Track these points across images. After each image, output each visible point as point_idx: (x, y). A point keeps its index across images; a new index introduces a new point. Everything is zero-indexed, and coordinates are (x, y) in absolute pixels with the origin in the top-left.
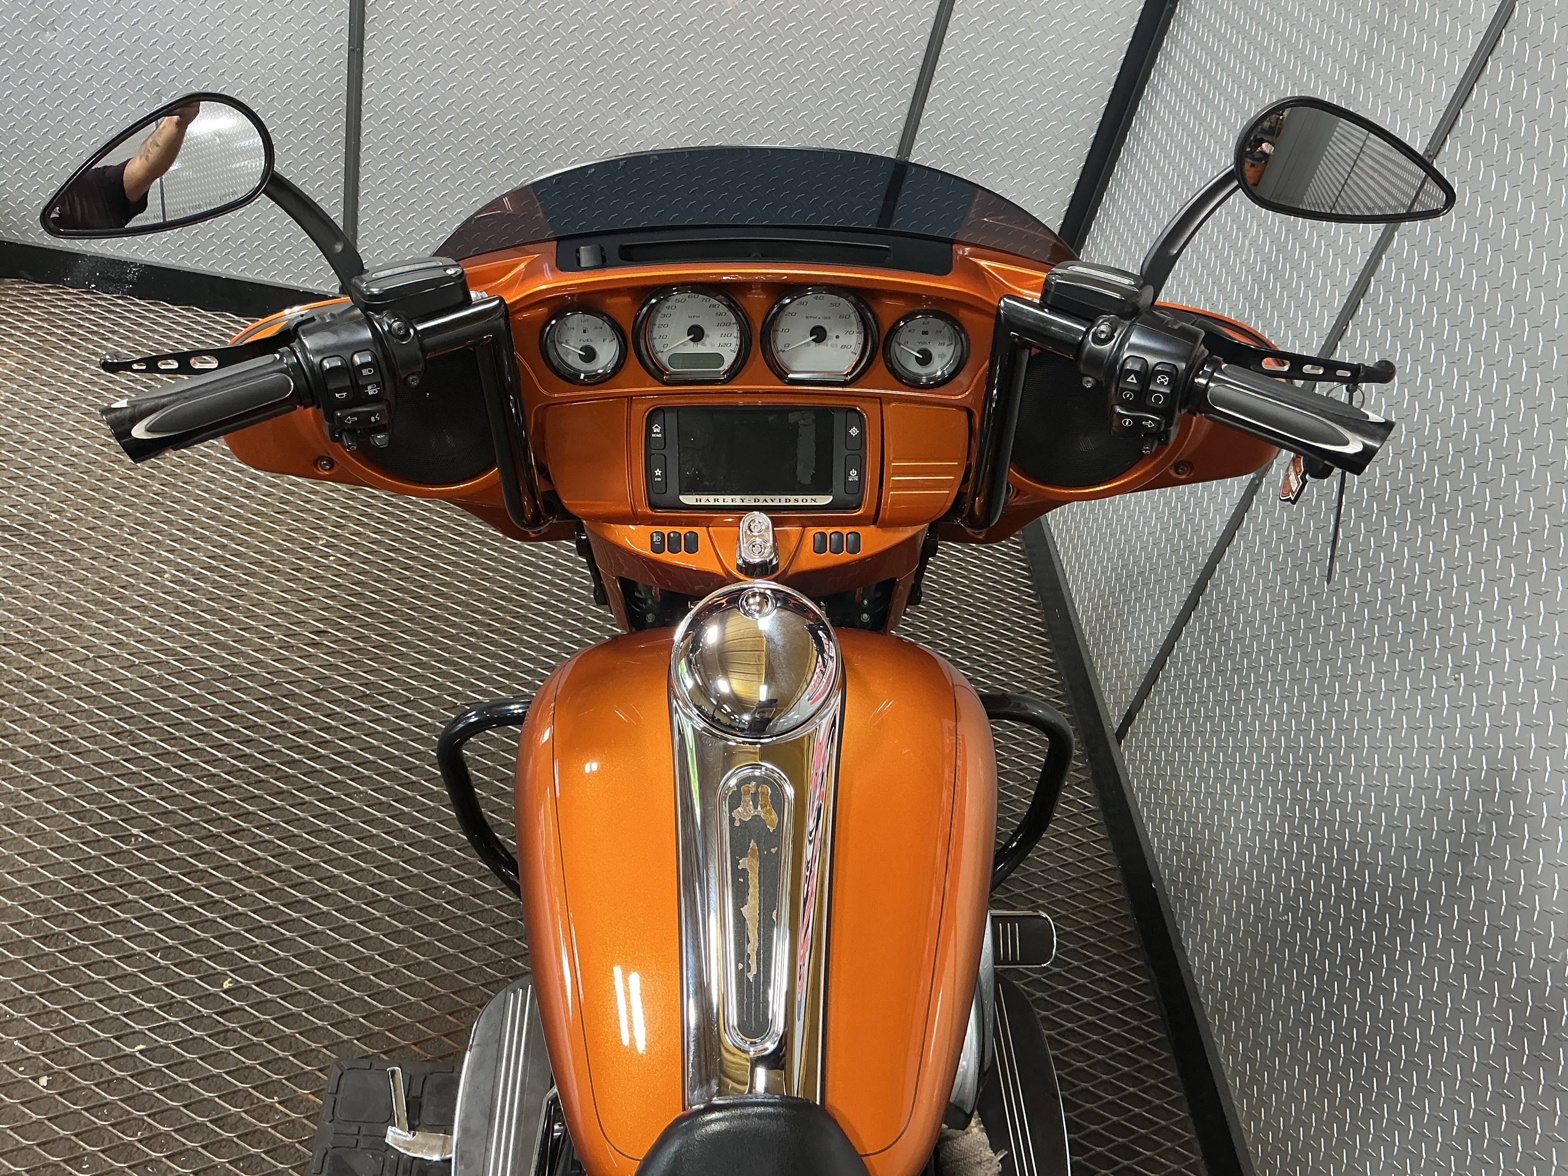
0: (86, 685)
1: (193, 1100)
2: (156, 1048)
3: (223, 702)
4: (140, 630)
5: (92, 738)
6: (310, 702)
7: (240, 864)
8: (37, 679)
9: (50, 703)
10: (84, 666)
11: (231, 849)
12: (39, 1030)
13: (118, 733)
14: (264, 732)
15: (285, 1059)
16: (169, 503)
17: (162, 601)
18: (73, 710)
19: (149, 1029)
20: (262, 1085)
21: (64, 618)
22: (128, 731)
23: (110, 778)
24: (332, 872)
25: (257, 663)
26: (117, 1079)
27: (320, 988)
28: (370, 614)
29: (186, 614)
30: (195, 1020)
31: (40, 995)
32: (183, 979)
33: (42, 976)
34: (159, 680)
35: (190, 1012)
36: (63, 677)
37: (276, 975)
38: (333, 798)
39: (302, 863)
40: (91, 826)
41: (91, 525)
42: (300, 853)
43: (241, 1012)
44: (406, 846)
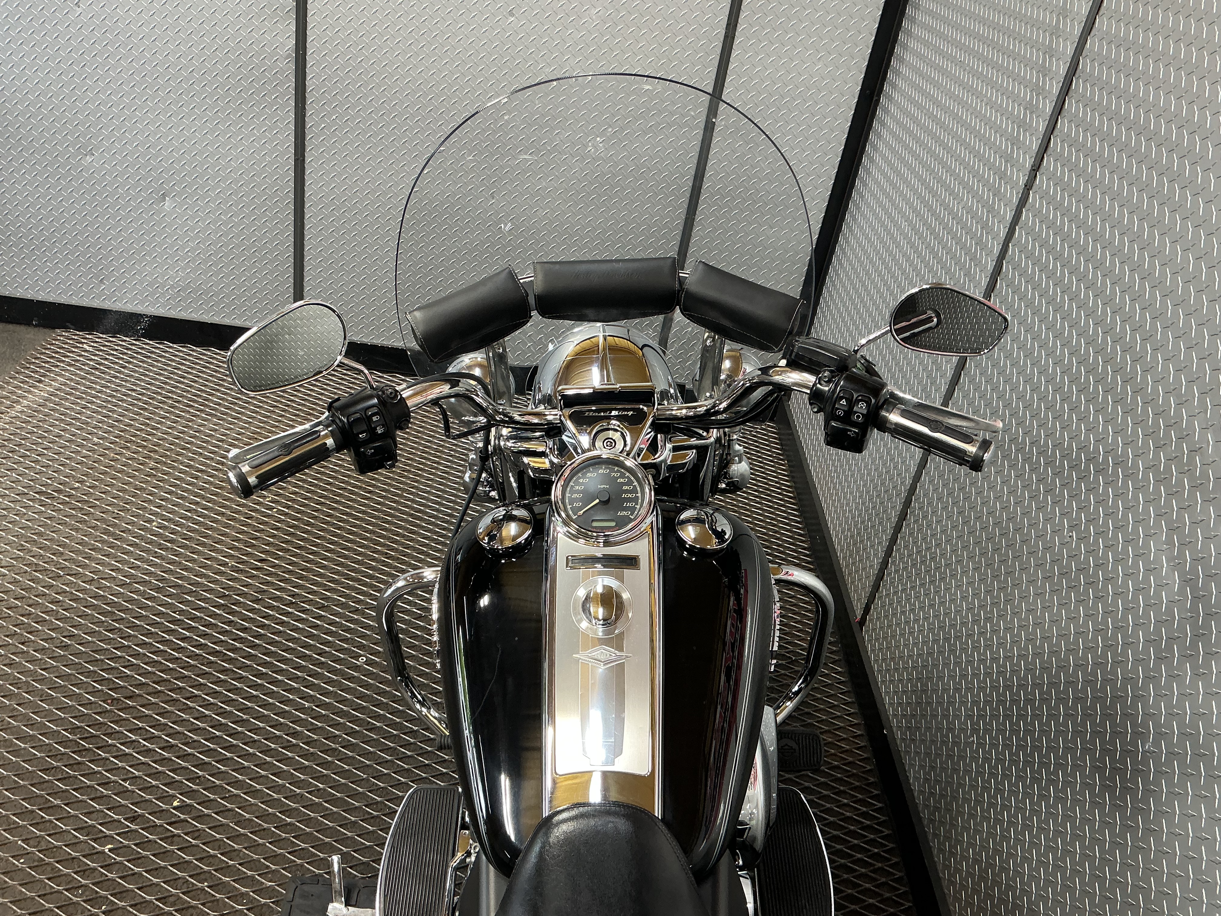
0: (90, 598)
1: (144, 884)
2: (121, 848)
3: (188, 608)
4: (132, 560)
5: (91, 633)
6: (251, 607)
7: (191, 719)
8: (56, 594)
9: (63, 610)
10: (90, 585)
11: (187, 709)
12: (36, 833)
13: (111, 630)
14: (217, 628)
15: (215, 856)
16: (160, 475)
17: (149, 540)
18: (80, 614)
19: (117, 834)
20: (197, 874)
21: (77, 552)
22: (117, 628)
23: (102, 660)
24: (258, 725)
25: (215, 582)
26: (91, 869)
27: (244, 806)
28: (300, 548)
29: (166, 549)
30: (151, 828)
31: (40, 809)
32: (144, 799)
33: (42, 796)
34: (143, 594)
35: (148, 822)
36: (74, 592)
37: (212, 797)
38: (263, 674)
39: (237, 719)
40: (86, 693)
41: (103, 490)
42: (237, 712)
43: (185, 823)
44: (314, 707)
